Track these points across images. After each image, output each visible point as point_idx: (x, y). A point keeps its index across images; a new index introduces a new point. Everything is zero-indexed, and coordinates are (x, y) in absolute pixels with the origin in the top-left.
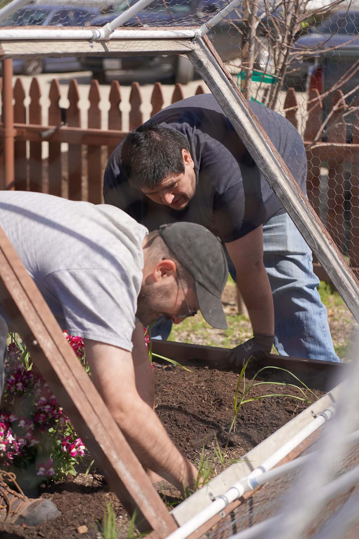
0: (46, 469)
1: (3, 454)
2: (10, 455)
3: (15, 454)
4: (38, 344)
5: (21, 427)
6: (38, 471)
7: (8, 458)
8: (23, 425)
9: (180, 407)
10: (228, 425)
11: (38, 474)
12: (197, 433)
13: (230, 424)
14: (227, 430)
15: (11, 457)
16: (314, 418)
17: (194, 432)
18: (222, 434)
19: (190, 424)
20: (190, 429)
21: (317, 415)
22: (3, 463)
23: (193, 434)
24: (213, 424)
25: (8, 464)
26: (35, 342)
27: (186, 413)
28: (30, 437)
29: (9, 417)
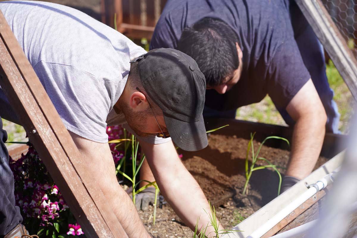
0: (75, 230)
1: (40, 216)
2: (44, 218)
3: (48, 217)
4: (37, 132)
5: (54, 194)
6: (69, 231)
7: (43, 220)
8: (56, 193)
9: (203, 173)
10: (242, 188)
11: (68, 233)
12: (215, 195)
13: (243, 187)
14: (241, 192)
15: (45, 219)
16: (307, 188)
17: (213, 194)
18: (237, 196)
19: (210, 188)
20: (210, 191)
21: (310, 186)
22: (40, 224)
23: (212, 195)
24: (229, 188)
25: (43, 224)
26: (34, 131)
27: (208, 178)
28: (62, 202)
29: (43, 186)
